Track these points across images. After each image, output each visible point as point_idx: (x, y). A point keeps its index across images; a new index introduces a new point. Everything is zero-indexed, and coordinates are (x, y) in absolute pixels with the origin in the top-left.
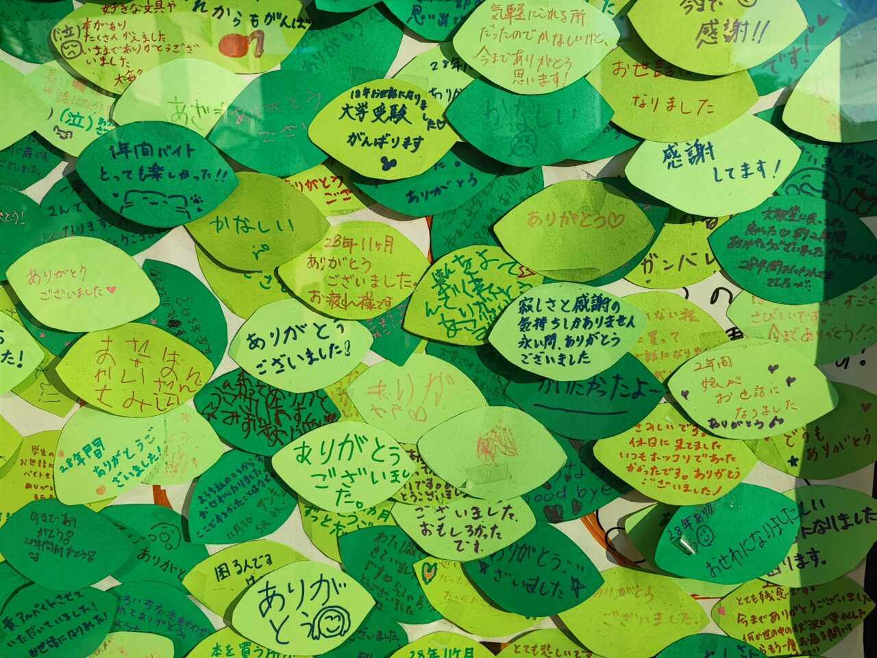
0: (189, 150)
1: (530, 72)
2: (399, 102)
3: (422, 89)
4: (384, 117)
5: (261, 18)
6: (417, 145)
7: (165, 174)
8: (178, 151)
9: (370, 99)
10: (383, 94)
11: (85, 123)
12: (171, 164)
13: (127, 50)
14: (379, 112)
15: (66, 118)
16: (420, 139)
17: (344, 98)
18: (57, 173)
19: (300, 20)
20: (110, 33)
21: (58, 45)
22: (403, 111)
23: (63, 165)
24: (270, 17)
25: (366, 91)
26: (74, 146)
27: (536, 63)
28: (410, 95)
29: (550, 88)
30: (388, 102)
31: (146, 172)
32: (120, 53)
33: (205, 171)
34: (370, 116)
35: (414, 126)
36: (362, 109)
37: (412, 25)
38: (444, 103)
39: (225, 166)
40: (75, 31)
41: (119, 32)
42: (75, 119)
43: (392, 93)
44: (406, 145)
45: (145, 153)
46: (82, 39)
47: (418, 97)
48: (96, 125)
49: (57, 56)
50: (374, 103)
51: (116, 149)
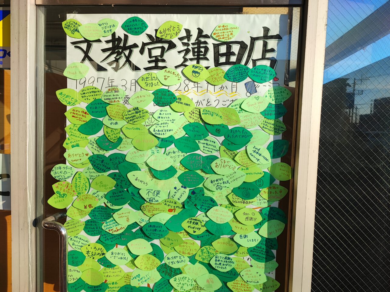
0: (161, 227)
1: (219, 220)
2: (197, 221)
3: (201, 220)
4: (194, 224)
5: (175, 207)
6: (200, 229)
7: (157, 231)
8: (159, 227)
9: (192, 220)
10: (194, 220)
11: (144, 221)
12: (158, 229)
13: (153, 210)
14: (194, 223)
15: (141, 220)
16: (200, 228)
17: (188, 220)
18: (138, 228)
19: (182, 208)
20: (151, 208)
21: (142, 209)
22: (198, 223)
23: (139, 226)
24: (177, 207)
25: (192, 219)
26: (142, 225)
27: (220, 218)
28: (199, 221)
29: (222, 223)
30: (195, 221)
31: (154, 230)
32: (152, 211)
33: (163, 230)
34: (192, 223)
35: (199, 226)
36: (191, 222)
37: (200, 210)
38: (205, 223)
39: (167, 230)
40: (145, 207)
41: (152, 207)
42: (143, 220)
43: (196, 220)
44: (198, 229)
45: (154, 227)
46: (146, 208)
47: (200, 221)
48: (146, 221)
49: (141, 210)
50: (193, 221)
51: (149, 226)
